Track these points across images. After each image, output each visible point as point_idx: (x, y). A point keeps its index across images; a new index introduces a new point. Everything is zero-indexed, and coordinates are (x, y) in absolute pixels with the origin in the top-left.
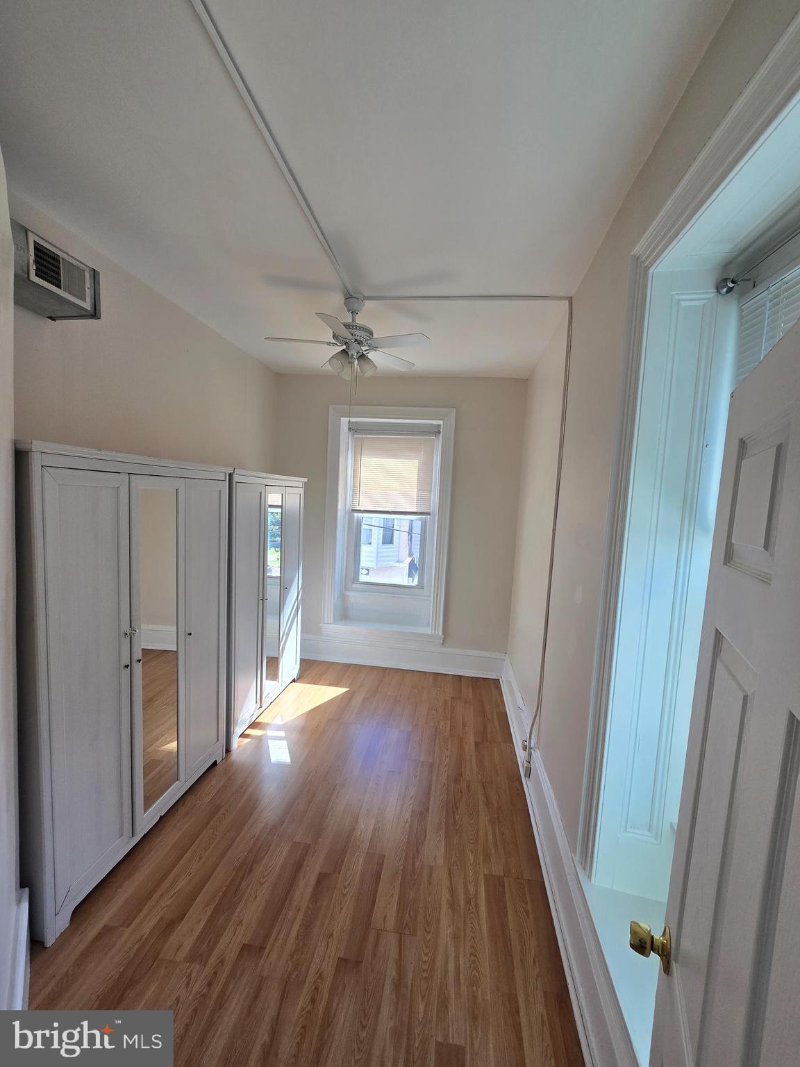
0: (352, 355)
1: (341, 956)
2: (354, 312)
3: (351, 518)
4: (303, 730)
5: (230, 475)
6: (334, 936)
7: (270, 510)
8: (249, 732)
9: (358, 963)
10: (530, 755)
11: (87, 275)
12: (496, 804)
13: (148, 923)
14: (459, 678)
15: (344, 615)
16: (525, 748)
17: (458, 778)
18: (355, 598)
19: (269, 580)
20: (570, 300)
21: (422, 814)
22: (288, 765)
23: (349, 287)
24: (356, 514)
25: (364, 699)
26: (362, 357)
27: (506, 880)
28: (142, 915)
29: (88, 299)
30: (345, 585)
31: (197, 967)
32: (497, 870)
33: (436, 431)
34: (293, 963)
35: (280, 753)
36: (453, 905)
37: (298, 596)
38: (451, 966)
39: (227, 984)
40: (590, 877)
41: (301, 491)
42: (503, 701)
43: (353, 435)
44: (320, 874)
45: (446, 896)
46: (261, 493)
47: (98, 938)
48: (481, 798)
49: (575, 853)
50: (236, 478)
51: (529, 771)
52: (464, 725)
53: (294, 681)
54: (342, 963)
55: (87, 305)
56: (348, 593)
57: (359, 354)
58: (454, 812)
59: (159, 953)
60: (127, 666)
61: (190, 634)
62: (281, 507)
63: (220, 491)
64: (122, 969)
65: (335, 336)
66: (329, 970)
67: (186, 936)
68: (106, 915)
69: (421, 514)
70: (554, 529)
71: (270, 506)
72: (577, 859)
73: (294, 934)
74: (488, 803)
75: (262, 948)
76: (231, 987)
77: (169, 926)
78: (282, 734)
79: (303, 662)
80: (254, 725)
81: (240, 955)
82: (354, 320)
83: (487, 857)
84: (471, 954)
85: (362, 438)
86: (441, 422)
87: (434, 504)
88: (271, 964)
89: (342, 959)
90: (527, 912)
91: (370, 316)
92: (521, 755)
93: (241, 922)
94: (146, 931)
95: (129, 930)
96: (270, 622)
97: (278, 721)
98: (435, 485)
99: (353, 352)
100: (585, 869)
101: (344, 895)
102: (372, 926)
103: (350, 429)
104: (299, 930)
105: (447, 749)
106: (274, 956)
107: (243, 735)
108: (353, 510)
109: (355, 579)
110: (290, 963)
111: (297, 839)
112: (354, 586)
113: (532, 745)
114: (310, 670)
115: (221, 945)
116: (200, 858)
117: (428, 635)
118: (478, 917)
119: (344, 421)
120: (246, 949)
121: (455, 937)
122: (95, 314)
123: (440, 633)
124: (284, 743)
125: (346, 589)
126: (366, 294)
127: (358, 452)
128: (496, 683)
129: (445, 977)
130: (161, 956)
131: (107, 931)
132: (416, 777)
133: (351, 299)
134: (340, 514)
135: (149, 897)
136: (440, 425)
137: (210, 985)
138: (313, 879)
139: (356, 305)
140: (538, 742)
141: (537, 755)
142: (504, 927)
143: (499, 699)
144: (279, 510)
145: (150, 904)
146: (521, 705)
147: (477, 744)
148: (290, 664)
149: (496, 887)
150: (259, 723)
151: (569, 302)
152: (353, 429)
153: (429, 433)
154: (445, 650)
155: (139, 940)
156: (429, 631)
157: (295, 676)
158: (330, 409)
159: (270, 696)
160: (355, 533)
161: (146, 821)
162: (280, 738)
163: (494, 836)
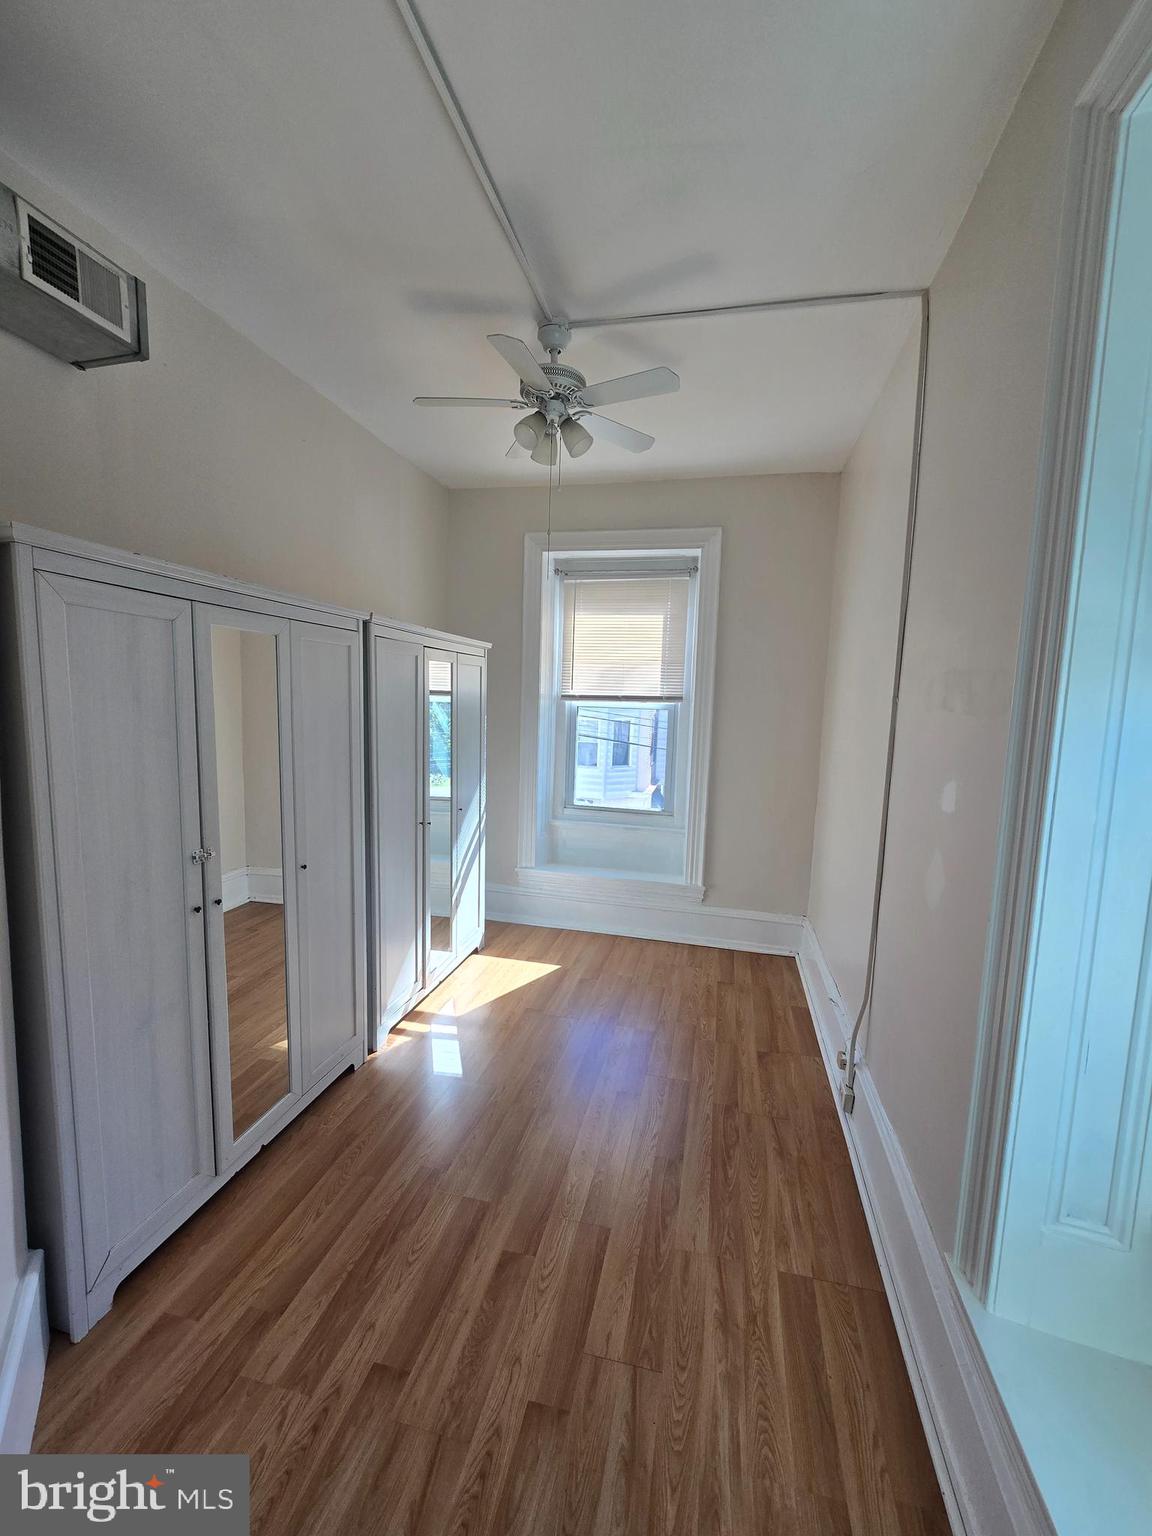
0: (552, 421)
1: (534, 1400)
2: (554, 350)
3: (560, 708)
4: (486, 1025)
5: (366, 624)
6: (523, 1361)
8: (402, 1026)
9: (562, 1413)
10: (853, 1076)
11: (124, 286)
12: (795, 1154)
13: (224, 1319)
14: (731, 952)
15: (552, 856)
16: (843, 1065)
17: (730, 1108)
18: (569, 831)
20: (926, 295)
21: (672, 1164)
22: (460, 1079)
23: (546, 306)
24: (568, 703)
25: (581, 981)
26: (567, 423)
27: (817, 1285)
28: (224, 1298)
29: (126, 323)
30: (553, 812)
31: (297, 1398)
32: (800, 1266)
33: (690, 568)
34: (453, 1403)
35: (447, 1061)
36: (725, 1321)
37: (480, 822)
38: (724, 1435)
39: (341, 1434)
40: (983, 1299)
41: (483, 662)
42: (801, 991)
43: (562, 580)
44: (504, 1253)
45: (712, 1305)
46: (417, 657)
47: (151, 1334)
48: (771, 1146)
49: (950, 1250)
50: (374, 630)
51: (850, 1103)
52: (739, 1025)
53: (476, 952)
54: (534, 1409)
55: (126, 335)
56: (557, 823)
57: (563, 418)
58: (724, 1161)
59: (238, 1371)
60: (197, 910)
61: (304, 867)
63: (349, 647)
64: (182, 1388)
65: (524, 392)
66: (513, 1420)
67: (285, 1342)
68: (166, 1297)
69: (669, 699)
70: (896, 696)
72: (954, 1263)
73: (456, 1352)
74: (781, 1152)
75: (403, 1374)
76: (349, 1436)
77: (259, 1324)
78: (453, 1030)
79: (489, 924)
80: (412, 1015)
81: (368, 1382)
82: (553, 360)
83: (783, 1243)
84: (760, 1416)
85: (576, 584)
86: (697, 552)
87: (687, 685)
88: (415, 1403)
89: (532, 1403)
90: (858, 1347)
91: (580, 351)
92: (836, 1077)
93: (372, 1326)
94: (225, 1328)
95: (198, 1326)
97: (448, 1011)
98: (690, 654)
99: (553, 416)
100: (971, 1284)
101: (542, 1292)
102: (587, 1349)
103: (557, 571)
104: (464, 1348)
105: (712, 1062)
106: (421, 1390)
107: (394, 1030)
108: (563, 696)
109: (568, 802)
110: (448, 1405)
111: (469, 1193)
112: (567, 812)
113: (856, 1060)
114: (501, 936)
115: (338, 1364)
116: (318, 1215)
117: (683, 888)
118: (770, 1350)
119: (549, 557)
120: (378, 1371)
121: (730, 1380)
122: (138, 351)
123: (700, 883)
124: (455, 1045)
125: (555, 817)
126: (575, 314)
127: (570, 607)
128: (790, 961)
129: (713, 1454)
130: (243, 1374)
131: (166, 1323)
132: (661, 1103)
133: (552, 327)
134: (543, 703)
135: (234, 1273)
136: (695, 559)
137: (315, 1429)
138: (492, 1258)
139: (557, 335)
140: (867, 1050)
141: (864, 1078)
142: (817, 1370)
143: (795, 988)
145: (236, 1284)
146: (833, 993)
147: (761, 1056)
148: (469, 925)
149: (799, 1296)
150: (421, 1013)
151: (923, 301)
152: (563, 570)
153: (681, 572)
154: (706, 910)
155: (213, 1343)
156: (681, 881)
157: (477, 942)
158: (527, 538)
159: (437, 972)
160: (568, 727)
161: (238, 1152)
162: (451, 1037)
163: (795, 1209)
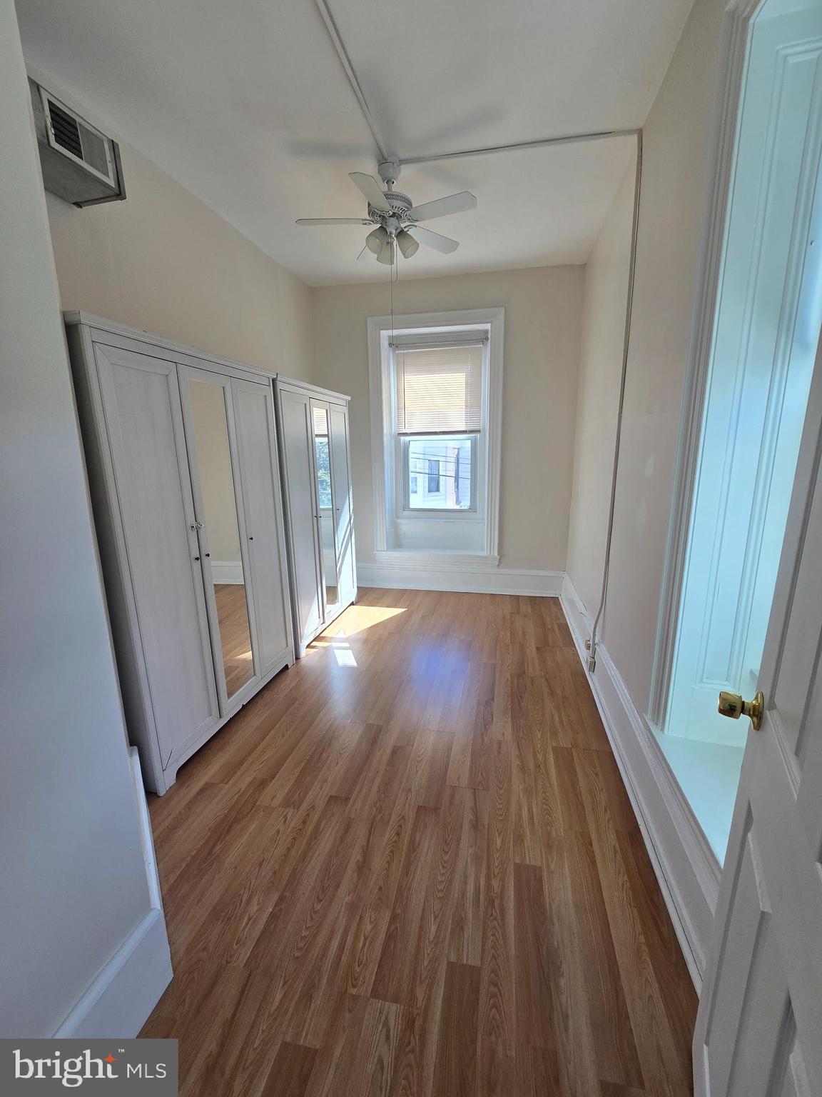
0: (391, 233)
1: (421, 804)
2: (389, 182)
3: (397, 442)
4: (366, 641)
5: (274, 380)
6: (413, 790)
7: (318, 440)
8: (313, 644)
9: (437, 809)
10: (594, 652)
11: (106, 146)
12: (560, 694)
13: (244, 780)
14: (518, 597)
15: (397, 543)
16: (588, 647)
17: (521, 674)
18: (408, 527)
19: (322, 512)
20: (640, 133)
21: (490, 701)
22: (351, 668)
23: (384, 150)
24: (402, 438)
25: (423, 617)
26: (401, 234)
27: (574, 751)
28: (239, 774)
29: (111, 174)
30: (396, 515)
31: (291, 811)
32: (564, 743)
33: (483, 338)
34: (377, 809)
35: (346, 658)
36: (523, 768)
37: (350, 520)
38: (525, 814)
39: (319, 823)
40: (662, 729)
41: (346, 410)
42: (563, 615)
43: (394, 351)
44: (394, 747)
45: (515, 762)
46: (305, 405)
47: (202, 791)
48: (546, 690)
49: (646, 712)
50: (280, 386)
51: (593, 666)
52: (524, 634)
53: (352, 604)
54: (422, 808)
55: (111, 182)
56: (399, 521)
57: (398, 231)
58: (519, 700)
59: (256, 802)
60: (197, 559)
61: (252, 539)
62: (327, 436)
63: (266, 396)
64: (226, 811)
65: (371, 212)
66: (411, 815)
67: (276, 792)
68: (208, 773)
69: (471, 432)
70: (621, 412)
71: (317, 436)
72: (648, 718)
73: (375, 788)
74: (552, 693)
75: (347, 799)
76: (323, 825)
77: (262, 784)
78: (347, 645)
79: (359, 588)
80: (317, 639)
81: (328, 803)
82: (389, 189)
83: (554, 734)
84: (544, 804)
85: (404, 354)
86: (488, 326)
87: (484, 421)
88: (356, 810)
89: (420, 806)
90: (597, 775)
91: (408, 181)
92: (583, 654)
93: (326, 781)
94: (243, 786)
95: (227, 787)
96: (326, 552)
97: (341, 635)
98: (485, 398)
99: (392, 230)
100: (657, 724)
101: (419, 762)
102: (447, 783)
103: (390, 345)
104: (379, 786)
105: (509, 653)
106: (358, 805)
107: (308, 646)
108: (399, 434)
109: (406, 506)
110: (374, 809)
111: (371, 721)
112: (406, 513)
113: (597, 641)
114: (366, 595)
115: (310, 796)
116: (283, 736)
117: (485, 558)
118: (548, 779)
119: (385, 334)
120: (333, 799)
121: (528, 792)
122: (119, 194)
123: (496, 554)
124: (350, 652)
125: (397, 518)
126: (403, 155)
127: (400, 369)
128: (555, 601)
129: (519, 820)
130: (258, 803)
131: (207, 786)
132: (479, 674)
133: (386, 163)
134: (386, 439)
135: (241, 763)
136: (486, 332)
137: (304, 822)
138: (388, 750)
139: (391, 170)
140: (603, 635)
141: (602, 651)
142: (574, 785)
143: (559, 614)
144: (325, 440)
145: (243, 768)
146: (583, 611)
147: (538, 649)
148: (347, 587)
149: (565, 759)
150: (324, 637)
151: (638, 137)
152: (395, 344)
153: (477, 341)
154: (501, 571)
155: (238, 792)
156: (484, 553)
157: (353, 599)
158: (369, 321)
159: (332, 613)
160: (403, 456)
161: (232, 706)
162: (346, 649)
163: (560, 718)
